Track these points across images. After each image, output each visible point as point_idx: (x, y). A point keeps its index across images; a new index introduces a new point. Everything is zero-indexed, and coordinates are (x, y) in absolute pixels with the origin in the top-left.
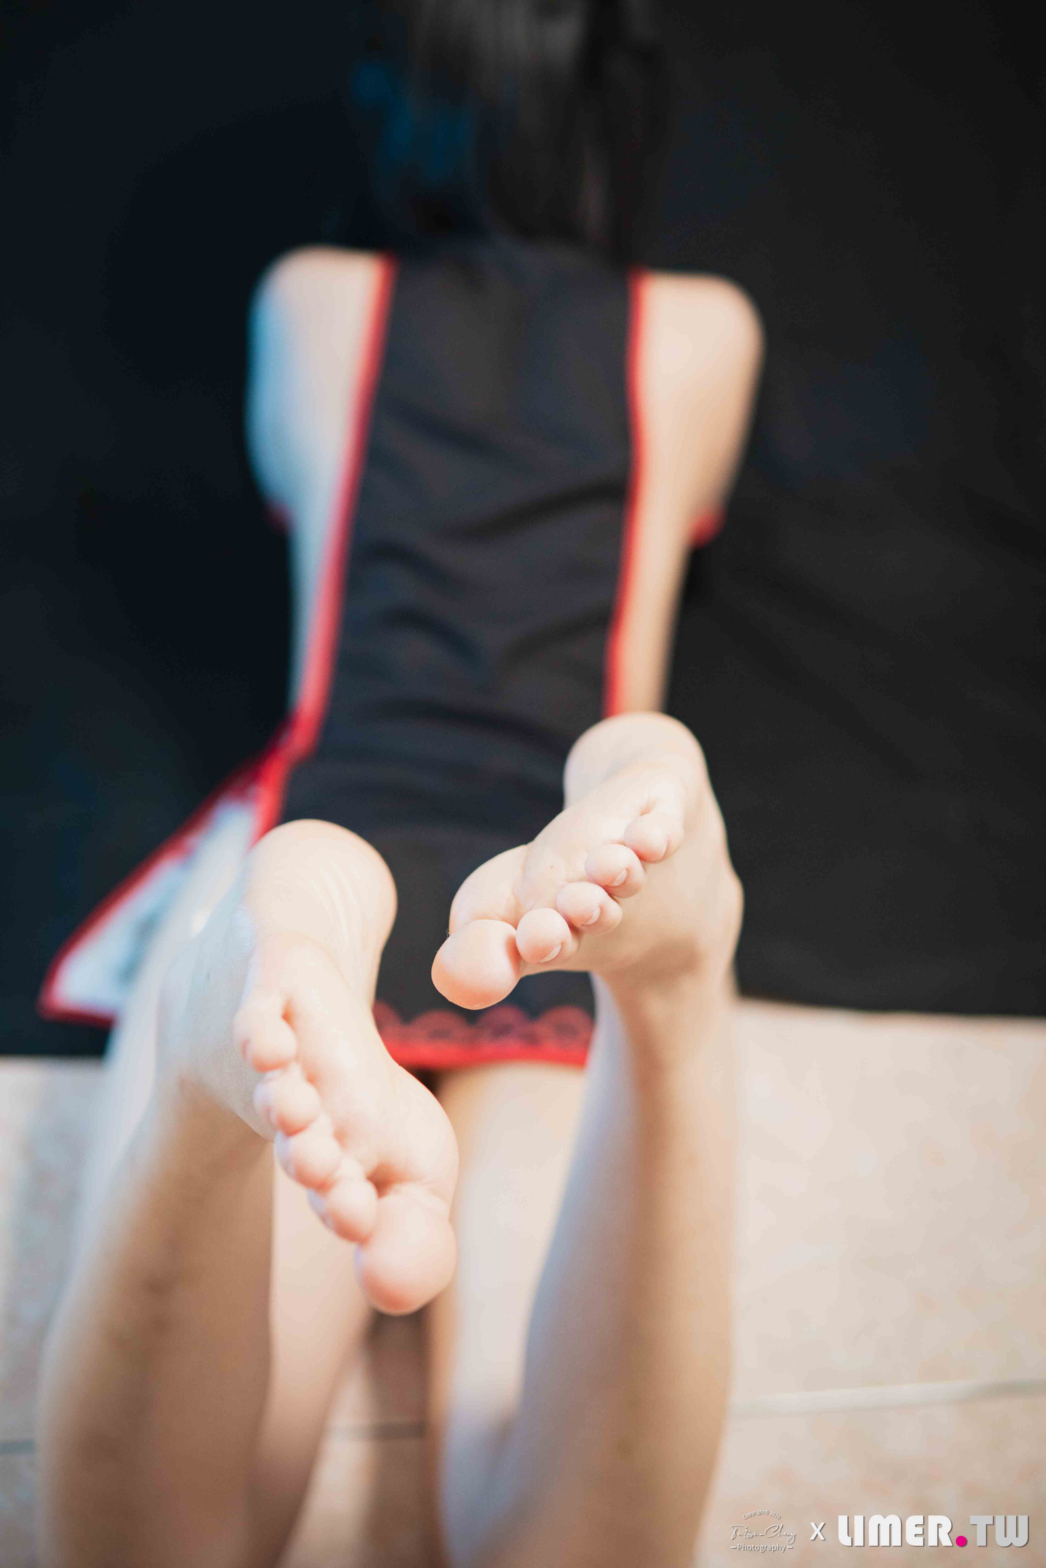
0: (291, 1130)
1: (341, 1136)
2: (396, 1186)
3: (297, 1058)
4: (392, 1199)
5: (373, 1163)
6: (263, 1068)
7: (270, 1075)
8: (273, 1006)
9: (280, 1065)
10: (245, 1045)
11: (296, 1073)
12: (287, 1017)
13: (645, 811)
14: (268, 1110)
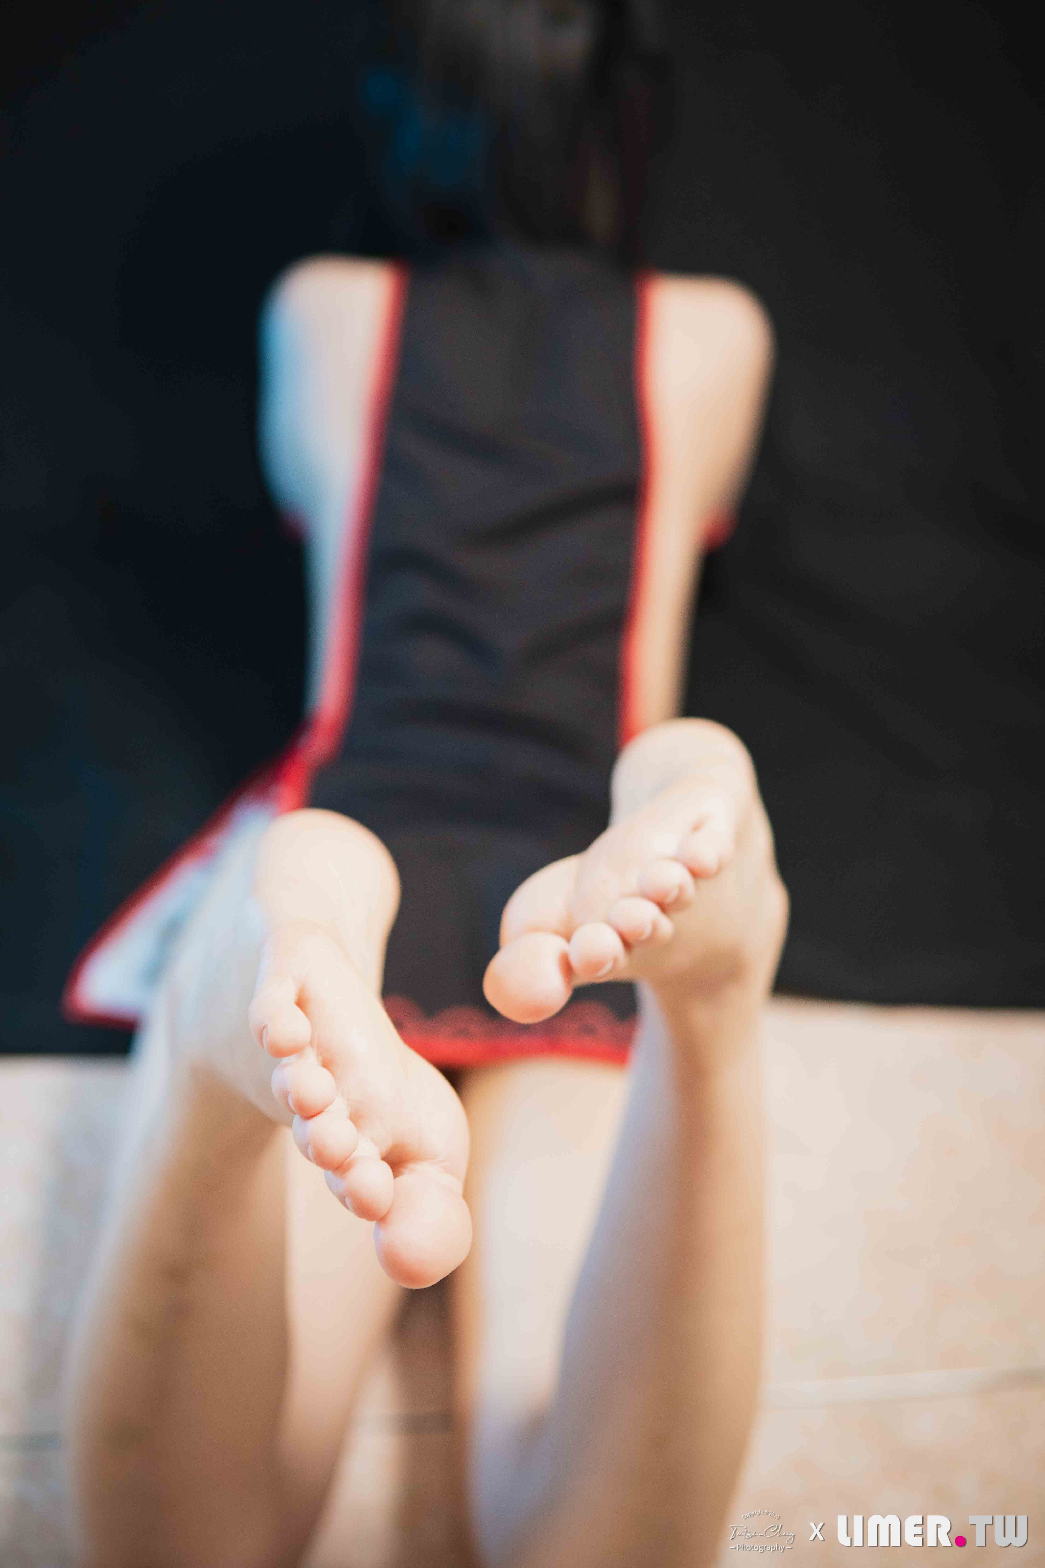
0: (308, 1114)
1: (356, 1118)
2: (411, 1166)
3: (311, 1044)
4: (408, 1177)
5: (388, 1144)
6: (279, 1053)
7: (285, 1060)
8: (288, 993)
9: (295, 1050)
10: (261, 1032)
11: (311, 1057)
12: (301, 1003)
13: (696, 828)
14: (285, 1095)
